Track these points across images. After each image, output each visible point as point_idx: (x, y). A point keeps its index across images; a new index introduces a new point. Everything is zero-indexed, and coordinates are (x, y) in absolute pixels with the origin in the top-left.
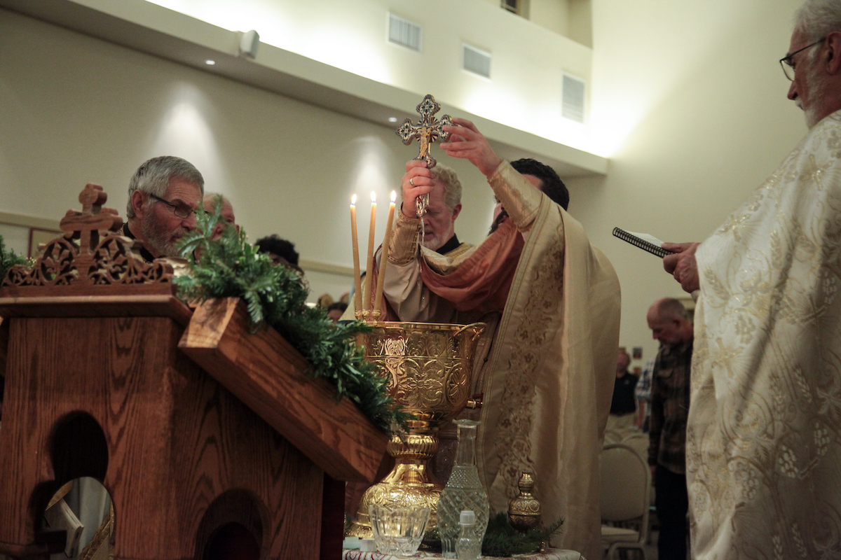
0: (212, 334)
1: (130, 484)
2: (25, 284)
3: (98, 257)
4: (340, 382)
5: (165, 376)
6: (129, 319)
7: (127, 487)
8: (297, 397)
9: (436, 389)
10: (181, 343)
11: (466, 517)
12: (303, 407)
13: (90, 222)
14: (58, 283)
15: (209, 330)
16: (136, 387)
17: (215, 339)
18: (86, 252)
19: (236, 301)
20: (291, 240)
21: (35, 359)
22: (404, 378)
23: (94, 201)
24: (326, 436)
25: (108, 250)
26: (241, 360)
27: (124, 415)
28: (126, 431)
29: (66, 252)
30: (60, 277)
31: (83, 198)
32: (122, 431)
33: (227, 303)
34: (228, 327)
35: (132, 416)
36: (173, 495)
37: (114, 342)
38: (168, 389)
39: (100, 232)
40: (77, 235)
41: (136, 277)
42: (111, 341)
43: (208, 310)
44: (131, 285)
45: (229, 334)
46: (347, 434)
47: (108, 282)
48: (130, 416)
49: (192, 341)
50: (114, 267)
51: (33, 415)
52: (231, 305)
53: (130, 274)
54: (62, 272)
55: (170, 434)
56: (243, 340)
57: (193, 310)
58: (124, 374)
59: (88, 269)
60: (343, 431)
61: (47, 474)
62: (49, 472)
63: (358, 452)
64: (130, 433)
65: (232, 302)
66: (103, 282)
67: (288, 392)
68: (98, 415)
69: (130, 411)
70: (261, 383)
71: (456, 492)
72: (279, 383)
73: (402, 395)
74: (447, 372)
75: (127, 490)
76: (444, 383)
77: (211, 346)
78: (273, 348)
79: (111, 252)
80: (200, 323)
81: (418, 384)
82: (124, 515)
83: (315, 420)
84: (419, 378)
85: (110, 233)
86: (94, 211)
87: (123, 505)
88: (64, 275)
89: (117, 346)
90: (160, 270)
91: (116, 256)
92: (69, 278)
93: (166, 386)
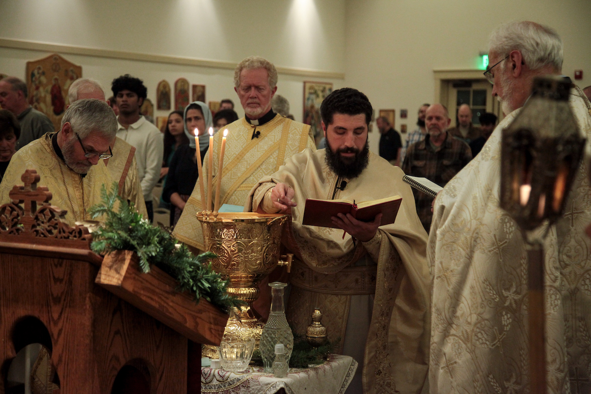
0: (117, 276)
1: (68, 365)
3: (37, 218)
4: (198, 292)
5: (87, 299)
6: (60, 260)
7: (66, 366)
8: (171, 304)
9: (257, 260)
10: (97, 280)
11: (279, 349)
12: (175, 310)
13: (31, 196)
14: (10, 233)
15: (115, 273)
16: (68, 305)
17: (119, 279)
18: (29, 215)
19: (131, 253)
20: (140, 78)
22: (236, 254)
23: (32, 181)
24: (190, 324)
25: (44, 215)
26: (136, 289)
27: (61, 321)
28: (63, 331)
29: (15, 213)
30: (12, 229)
31: (24, 178)
32: (60, 331)
33: (125, 254)
34: (127, 271)
35: (67, 322)
36: (96, 371)
37: (51, 272)
38: (89, 307)
39: (37, 202)
40: (21, 202)
41: (64, 235)
42: (49, 273)
43: (113, 258)
44: (61, 239)
45: (128, 275)
46: (203, 320)
47: (45, 236)
48: (65, 321)
49: (104, 279)
50: (49, 226)
52: (128, 257)
53: (60, 232)
54: (13, 226)
55: (92, 334)
56: (137, 277)
57: (103, 257)
58: (59, 295)
59: (31, 226)
60: (200, 318)
62: (12, 353)
63: (210, 329)
64: (66, 333)
65: (128, 254)
66: (42, 236)
67: (165, 302)
68: (44, 319)
69: (65, 319)
70: (149, 301)
71: (272, 331)
72: (160, 298)
73: (234, 265)
74: (264, 248)
75: (66, 368)
76: (262, 255)
77: (117, 285)
78: (155, 277)
79: (46, 216)
80: (108, 267)
81: (245, 257)
82: (65, 383)
83: (182, 316)
84: (246, 254)
85: (45, 204)
86: (32, 187)
87: (64, 377)
88: (14, 228)
89: (54, 277)
90: (80, 232)
91: (50, 220)
92: (18, 230)
93: (88, 305)
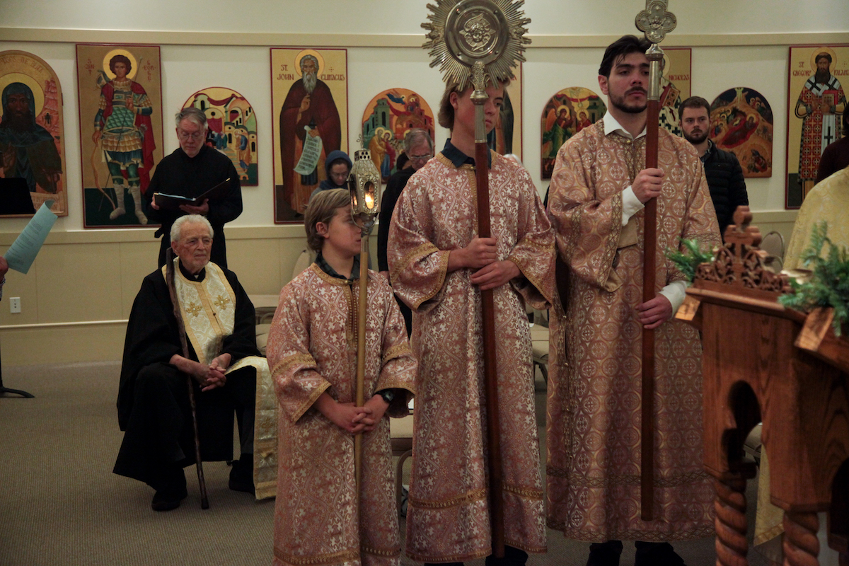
0: (815, 339)
2: (707, 279)
5: (790, 365)
6: (766, 317)
10: (796, 343)
13: (740, 238)
14: (724, 283)
15: (815, 335)
16: (774, 371)
17: (817, 343)
18: (738, 261)
21: (717, 336)
23: (742, 221)
26: (842, 358)
27: (769, 390)
28: (770, 403)
29: (728, 258)
30: (725, 278)
32: (768, 401)
33: (828, 312)
34: (826, 334)
36: (805, 455)
37: (760, 332)
38: (793, 375)
39: (746, 246)
41: (767, 285)
42: (758, 332)
43: (817, 316)
44: (765, 292)
45: (829, 339)
47: (752, 287)
48: (771, 392)
49: (803, 342)
50: (755, 275)
51: (719, 378)
52: (830, 315)
53: (764, 283)
54: (727, 274)
55: (797, 410)
57: (807, 314)
58: (767, 358)
59: (741, 275)
61: (730, 424)
64: (773, 405)
65: (832, 312)
66: (750, 287)
68: (754, 386)
69: (772, 387)
77: (814, 350)
79: (753, 263)
80: (810, 327)
85: (752, 248)
86: (743, 229)
88: (728, 276)
89: (762, 337)
91: (755, 268)
92: (731, 279)
93: (791, 373)
